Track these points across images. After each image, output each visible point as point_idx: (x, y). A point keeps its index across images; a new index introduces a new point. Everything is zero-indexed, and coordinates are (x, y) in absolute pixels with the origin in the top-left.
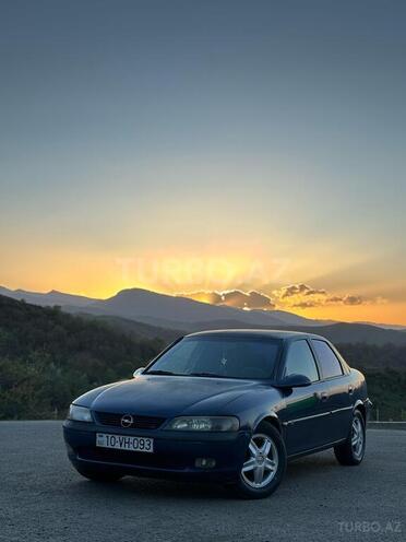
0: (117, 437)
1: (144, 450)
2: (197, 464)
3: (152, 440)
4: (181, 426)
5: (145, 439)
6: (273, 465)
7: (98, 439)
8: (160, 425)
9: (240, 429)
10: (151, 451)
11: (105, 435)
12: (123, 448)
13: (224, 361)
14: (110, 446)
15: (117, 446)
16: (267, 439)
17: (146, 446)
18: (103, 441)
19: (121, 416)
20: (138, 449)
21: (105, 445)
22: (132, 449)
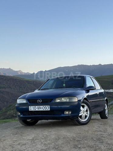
0: (36, 106)
1: (47, 110)
2: (65, 113)
3: (49, 106)
4: (58, 101)
5: (47, 106)
6: (88, 114)
7: (30, 108)
8: (51, 101)
9: (78, 101)
10: (49, 110)
11: (32, 106)
12: (39, 110)
14: (34, 110)
15: (37, 110)
16: (85, 105)
17: (47, 108)
18: (32, 108)
19: (37, 100)
20: (45, 110)
21: (32, 110)
22: (42, 110)
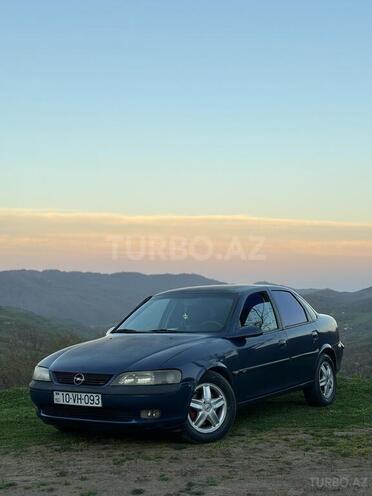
0: (70, 394)
1: (95, 405)
2: (143, 416)
3: (100, 396)
4: (127, 381)
5: (95, 395)
7: (55, 397)
8: (107, 381)
9: (183, 381)
10: (100, 405)
11: (61, 393)
12: (76, 404)
13: (186, 317)
14: (66, 403)
15: (71, 403)
17: (95, 401)
18: (59, 398)
20: (89, 405)
21: (61, 402)
22: (83, 404)
